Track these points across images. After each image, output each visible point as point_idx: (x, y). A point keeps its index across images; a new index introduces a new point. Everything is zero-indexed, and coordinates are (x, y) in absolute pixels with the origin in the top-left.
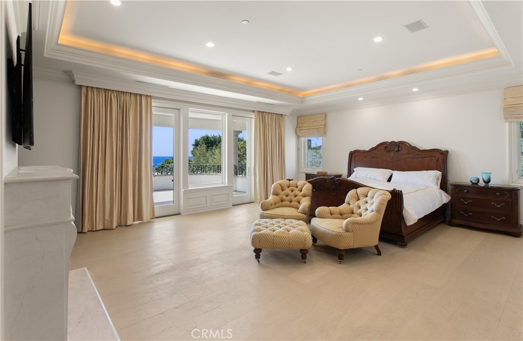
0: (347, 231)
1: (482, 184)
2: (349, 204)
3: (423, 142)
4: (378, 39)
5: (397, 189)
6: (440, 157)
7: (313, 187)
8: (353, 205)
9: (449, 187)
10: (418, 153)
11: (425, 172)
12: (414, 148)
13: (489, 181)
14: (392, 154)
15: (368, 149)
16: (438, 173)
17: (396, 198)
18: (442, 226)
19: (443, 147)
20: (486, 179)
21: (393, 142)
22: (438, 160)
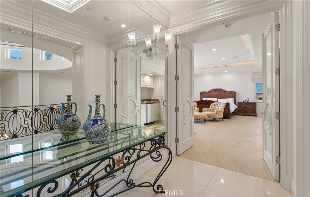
0: (216, 113)
1: (246, 102)
2: (212, 107)
3: (228, 89)
4: (224, 59)
5: (228, 102)
6: (234, 94)
7: (197, 103)
8: (214, 108)
9: (237, 103)
10: (227, 93)
11: (229, 99)
12: (225, 91)
13: (248, 101)
14: (217, 93)
15: (208, 91)
16: (234, 99)
17: (228, 105)
18: (235, 116)
19: (234, 91)
20: (248, 100)
21: (217, 89)
22: (233, 95)
